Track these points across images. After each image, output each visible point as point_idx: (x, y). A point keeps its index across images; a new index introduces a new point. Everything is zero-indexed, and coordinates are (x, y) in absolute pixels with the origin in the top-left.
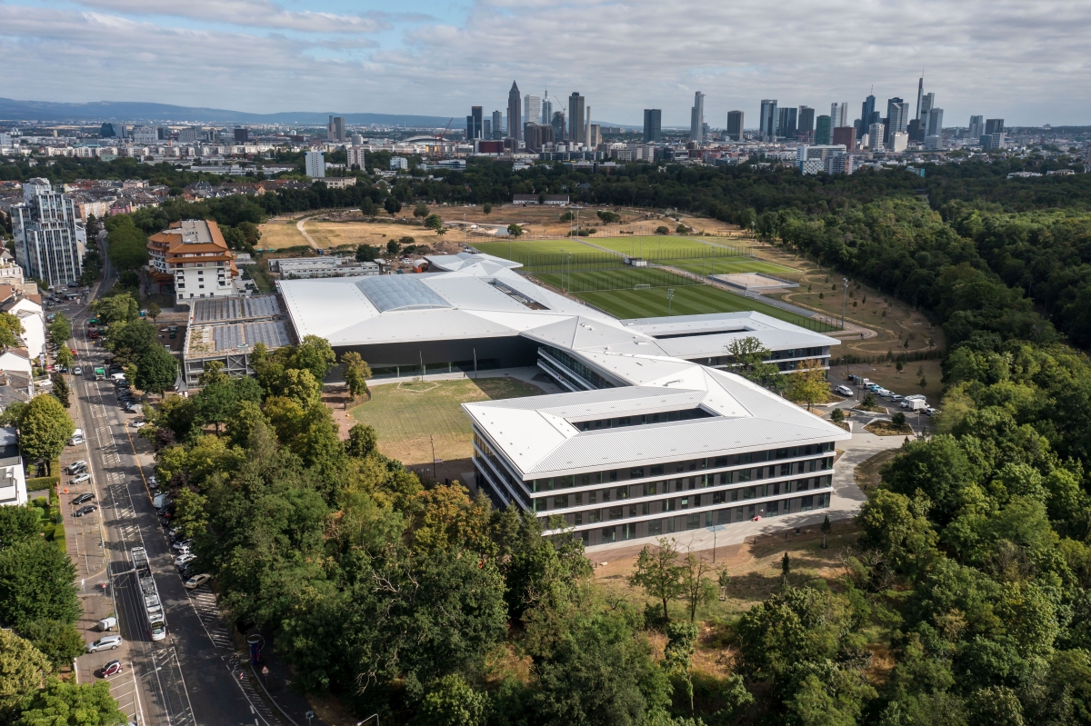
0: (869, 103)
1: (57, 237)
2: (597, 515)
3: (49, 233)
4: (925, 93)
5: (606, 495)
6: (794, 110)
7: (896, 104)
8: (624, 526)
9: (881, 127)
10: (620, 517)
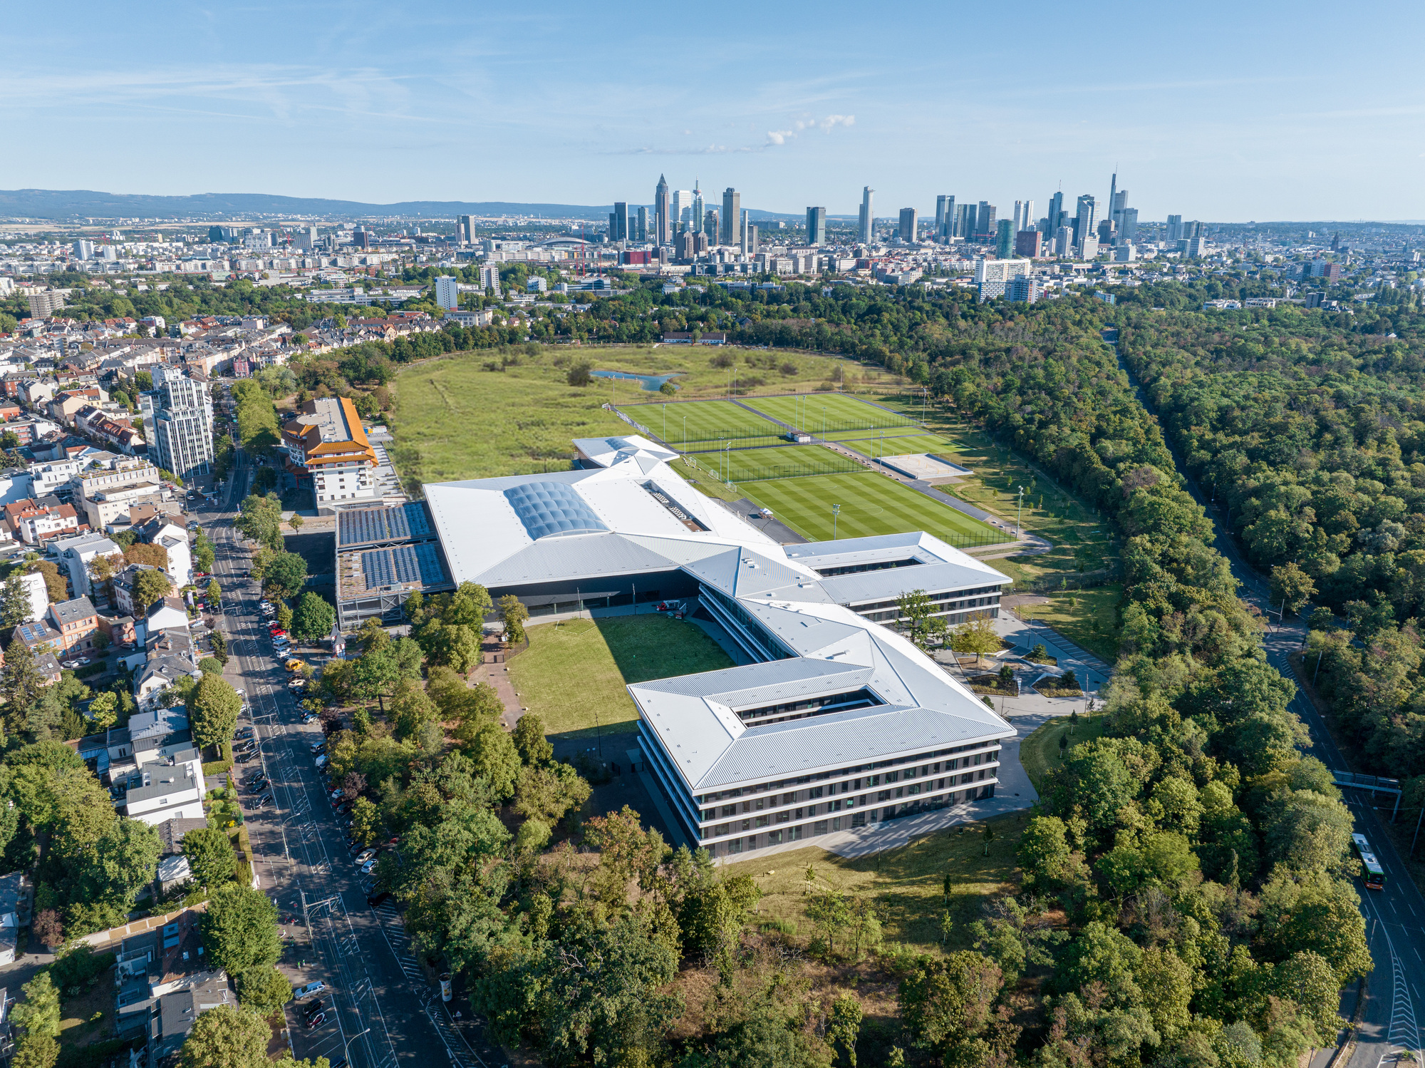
0: (1057, 200)
1: (189, 427)
2: (763, 821)
3: (180, 423)
4: (1118, 191)
5: (773, 801)
6: (973, 207)
7: (1086, 203)
8: (790, 829)
9: (1070, 231)
10: (787, 820)
